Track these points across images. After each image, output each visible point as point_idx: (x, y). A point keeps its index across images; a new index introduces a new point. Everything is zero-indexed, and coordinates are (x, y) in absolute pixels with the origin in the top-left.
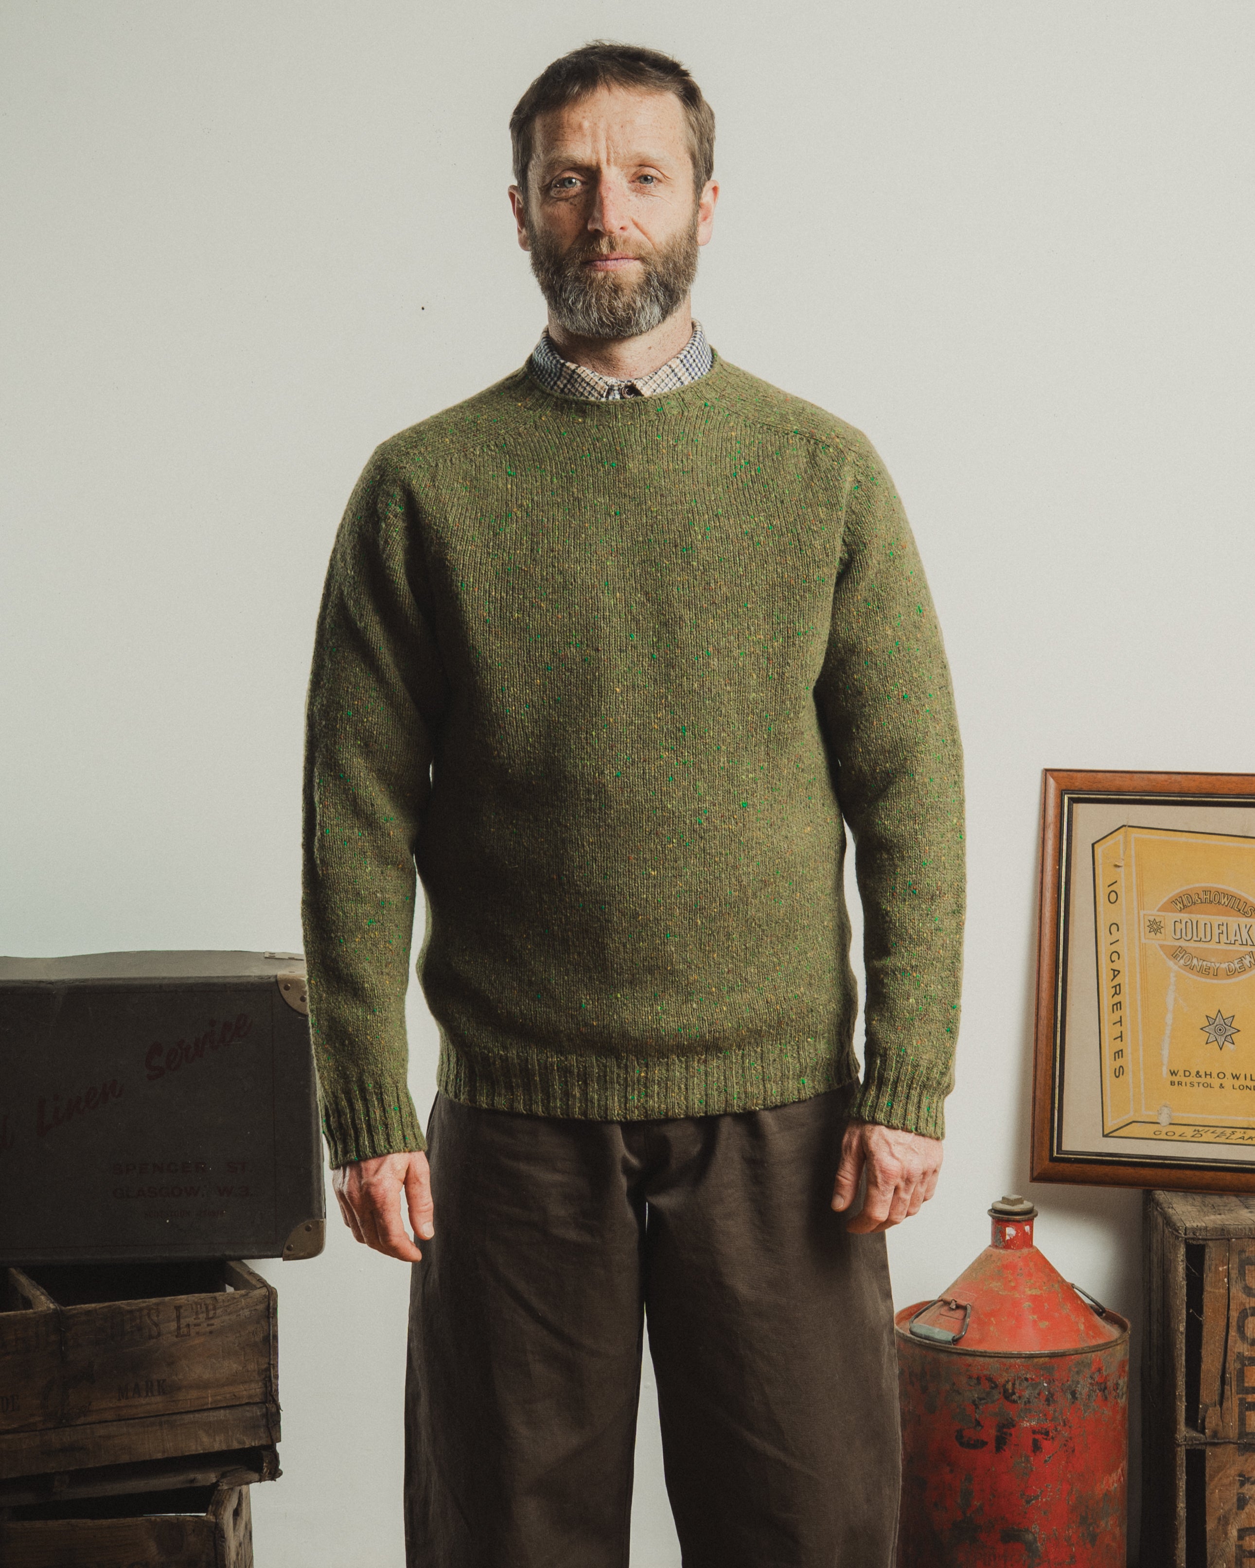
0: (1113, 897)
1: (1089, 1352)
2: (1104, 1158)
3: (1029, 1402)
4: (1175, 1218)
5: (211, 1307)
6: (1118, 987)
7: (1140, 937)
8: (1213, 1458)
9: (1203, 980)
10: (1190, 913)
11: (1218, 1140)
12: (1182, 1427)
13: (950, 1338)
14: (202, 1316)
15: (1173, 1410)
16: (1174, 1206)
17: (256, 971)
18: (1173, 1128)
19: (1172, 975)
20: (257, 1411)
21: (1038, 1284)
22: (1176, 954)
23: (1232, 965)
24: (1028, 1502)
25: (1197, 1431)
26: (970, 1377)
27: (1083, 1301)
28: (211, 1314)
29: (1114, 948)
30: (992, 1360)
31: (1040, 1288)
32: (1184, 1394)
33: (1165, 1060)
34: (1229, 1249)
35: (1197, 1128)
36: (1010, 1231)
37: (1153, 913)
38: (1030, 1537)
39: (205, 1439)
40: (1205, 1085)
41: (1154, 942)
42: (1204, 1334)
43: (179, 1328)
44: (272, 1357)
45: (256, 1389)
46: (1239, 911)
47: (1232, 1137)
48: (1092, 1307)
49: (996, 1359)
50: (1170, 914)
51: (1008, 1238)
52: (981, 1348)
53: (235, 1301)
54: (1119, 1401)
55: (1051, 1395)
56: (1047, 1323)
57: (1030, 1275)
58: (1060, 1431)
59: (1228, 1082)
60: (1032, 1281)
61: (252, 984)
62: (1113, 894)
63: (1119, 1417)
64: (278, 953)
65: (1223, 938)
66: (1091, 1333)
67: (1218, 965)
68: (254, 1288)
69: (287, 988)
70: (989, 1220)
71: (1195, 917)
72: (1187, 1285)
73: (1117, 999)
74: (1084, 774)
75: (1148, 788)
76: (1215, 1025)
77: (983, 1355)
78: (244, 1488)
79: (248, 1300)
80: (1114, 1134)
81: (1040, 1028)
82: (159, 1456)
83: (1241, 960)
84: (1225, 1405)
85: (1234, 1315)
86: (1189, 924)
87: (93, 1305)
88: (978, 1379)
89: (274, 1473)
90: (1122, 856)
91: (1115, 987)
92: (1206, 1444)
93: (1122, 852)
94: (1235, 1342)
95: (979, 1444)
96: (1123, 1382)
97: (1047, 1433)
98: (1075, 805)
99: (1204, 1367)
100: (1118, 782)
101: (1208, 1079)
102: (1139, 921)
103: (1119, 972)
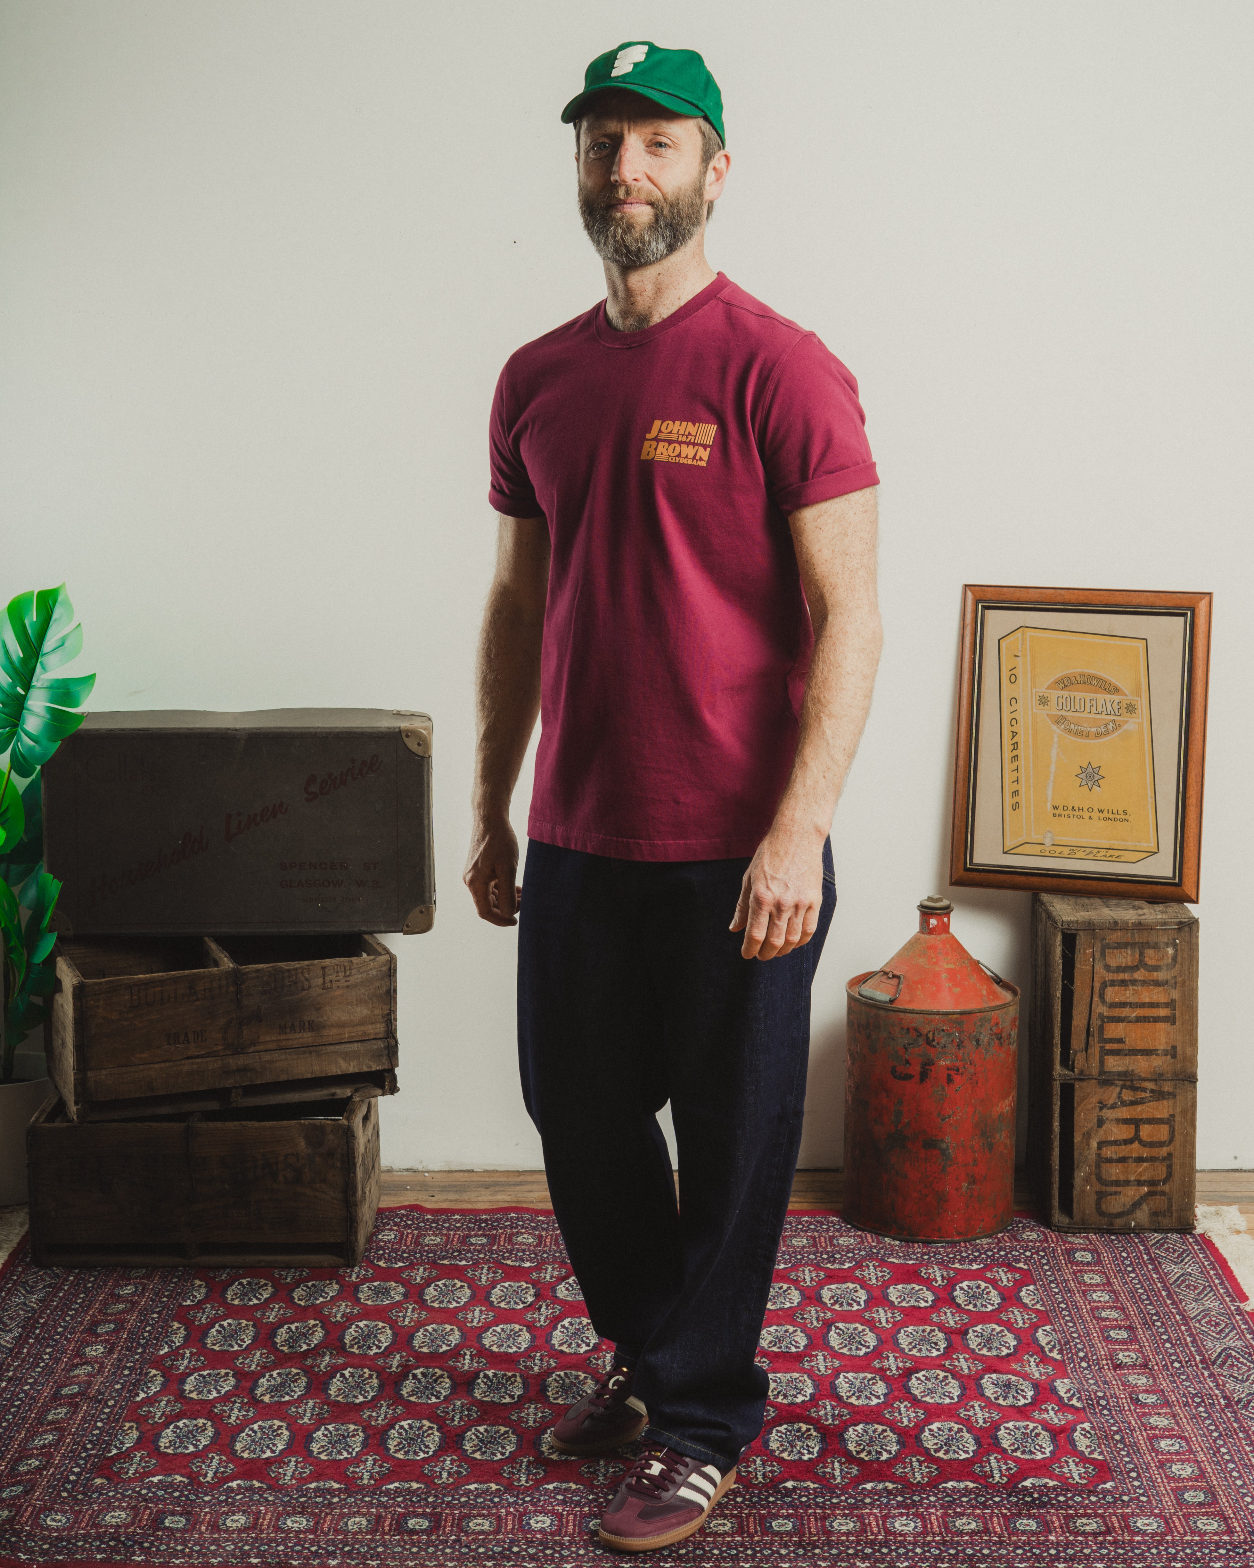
0: (1013, 678)
1: (989, 1011)
2: (1004, 869)
3: (945, 1047)
4: (1055, 914)
5: (348, 968)
6: (1016, 744)
7: (1032, 708)
8: (1080, 1090)
9: (1079, 740)
11: (1087, 857)
12: (1058, 1067)
13: (887, 999)
14: (341, 974)
15: (1051, 1053)
16: (1055, 905)
17: (385, 724)
18: (1054, 848)
19: (1055, 736)
20: (382, 1044)
21: (953, 960)
24: (943, 1120)
25: (1068, 1069)
26: (902, 1028)
27: (985, 973)
28: (348, 973)
29: (1013, 715)
30: (918, 1016)
31: (955, 964)
32: (1059, 1042)
33: (1049, 799)
34: (1094, 937)
35: (1073, 848)
36: (933, 922)
37: (1042, 690)
38: (944, 1146)
39: (343, 1065)
40: (1079, 817)
42: (1075, 999)
43: (324, 983)
44: (392, 1005)
45: (380, 1028)
47: (1098, 855)
48: (992, 978)
49: (921, 1015)
50: (1055, 692)
51: (931, 926)
52: (910, 1007)
53: (367, 964)
54: (1011, 1047)
55: (962, 1042)
56: (959, 989)
57: (947, 954)
58: (967, 1068)
59: (1095, 815)
60: (949, 958)
61: (382, 733)
62: (1013, 676)
63: (1010, 1059)
64: (401, 711)
65: (1093, 709)
66: (991, 997)
68: (380, 954)
69: (407, 736)
70: (918, 913)
71: (1072, 694)
72: (1063, 963)
73: (1015, 753)
74: (992, 589)
75: (1039, 600)
77: (912, 1012)
78: (372, 1099)
79: (376, 963)
80: (1011, 852)
81: (959, 774)
82: (309, 1076)
83: (1106, 725)
84: (1089, 1051)
85: (1097, 985)
87: (262, 966)
88: (908, 1030)
89: (394, 1090)
90: (1020, 649)
91: (1014, 744)
92: (1075, 1079)
93: (1020, 646)
94: (1098, 1005)
95: (908, 1077)
96: (1014, 1033)
97: (958, 1070)
98: (986, 611)
99: (1074, 1023)
100: (1018, 595)
101: (1081, 813)
102: (1032, 696)
103: (1017, 733)
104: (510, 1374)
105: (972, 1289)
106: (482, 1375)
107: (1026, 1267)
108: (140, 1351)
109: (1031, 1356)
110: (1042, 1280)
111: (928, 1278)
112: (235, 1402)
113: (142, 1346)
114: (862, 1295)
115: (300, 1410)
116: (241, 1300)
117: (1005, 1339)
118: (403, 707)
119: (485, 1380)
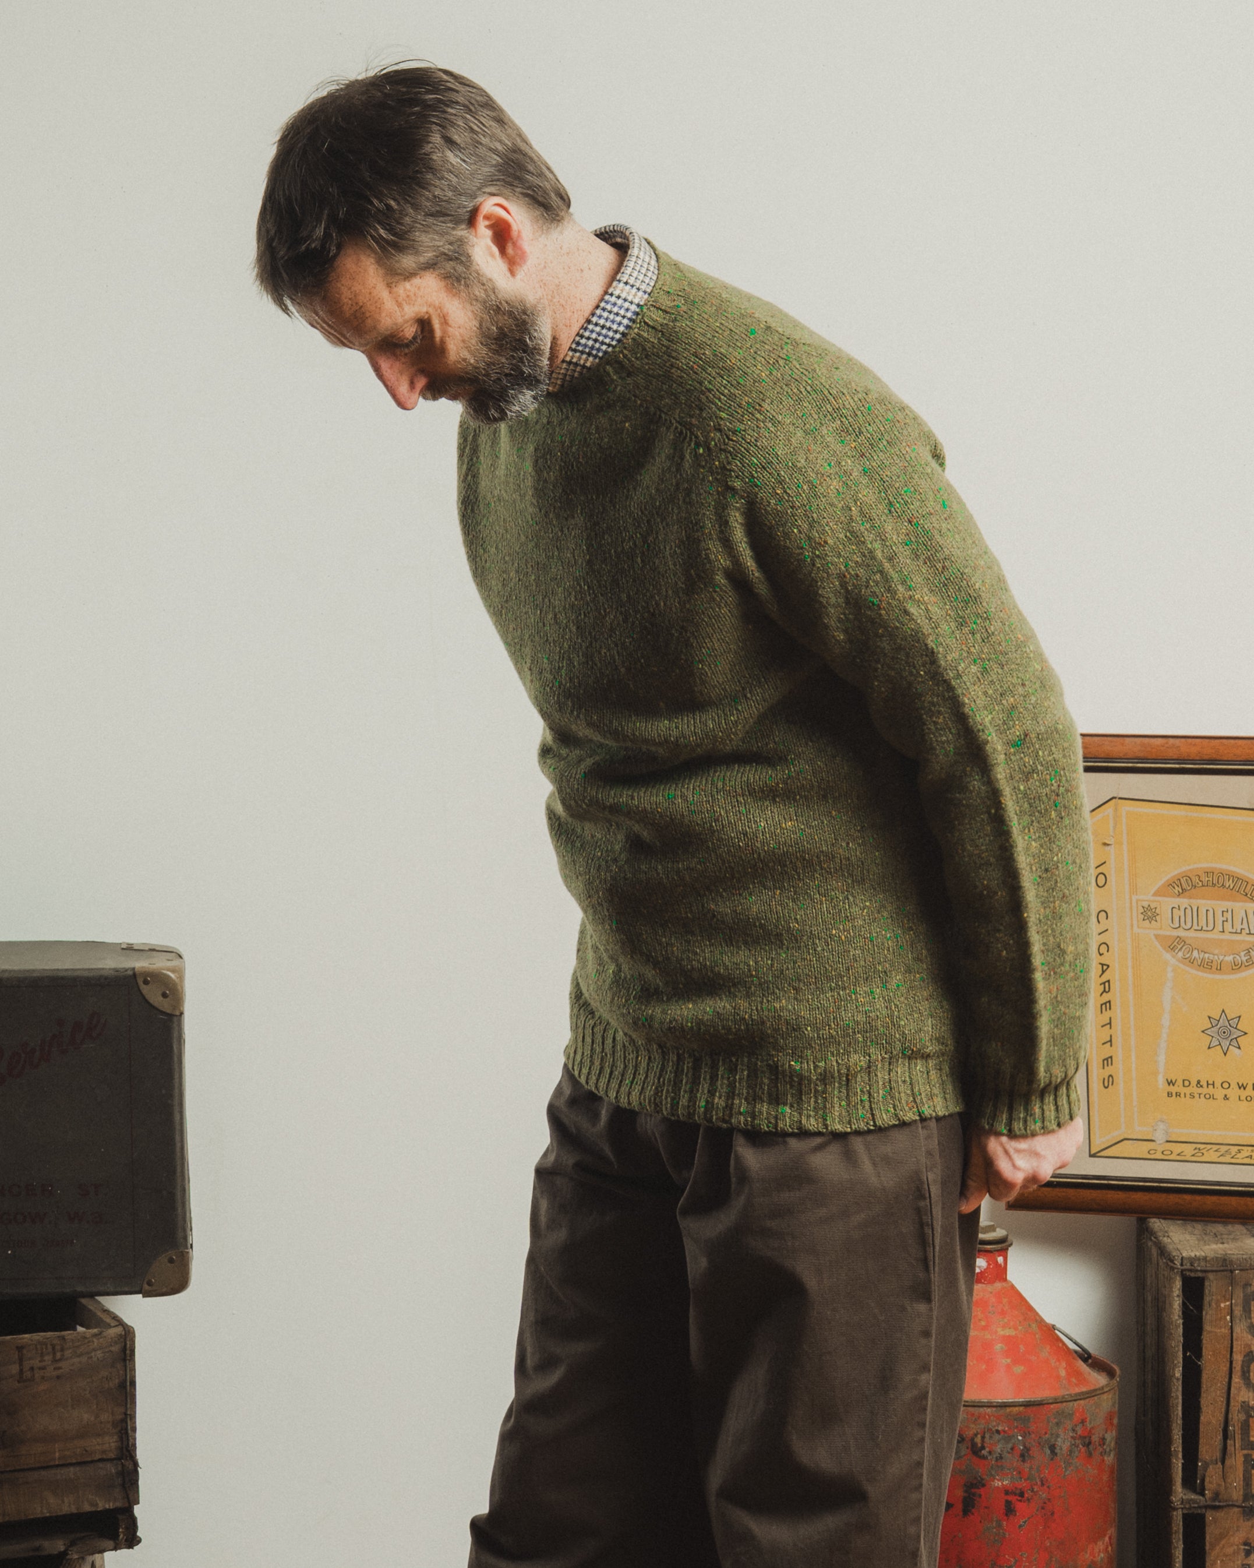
0: (1101, 878)
1: (1070, 1401)
2: (1090, 1181)
3: (1001, 1458)
4: (1170, 1247)
5: (58, 1347)
6: (1107, 984)
7: (1132, 926)
8: (1214, 1524)
10: (1190, 898)
11: (1222, 1159)
12: (1178, 1487)
14: (48, 1358)
15: (1167, 1466)
16: (1171, 1234)
17: (110, 963)
18: (1170, 1146)
19: (1169, 969)
20: (112, 1469)
21: (1012, 1323)
22: (1174, 945)
23: (1238, 957)
25: (1195, 1491)
27: (1064, 1344)
28: (58, 1355)
31: (1016, 1329)
32: (1180, 1449)
33: (1161, 1069)
34: (1232, 1282)
35: (1199, 1146)
37: (1146, 897)
39: (52, 1500)
40: (1208, 1096)
42: (1204, 1380)
43: (21, 1371)
44: (129, 1406)
45: (110, 1443)
46: (1246, 895)
47: (1239, 1155)
48: (1076, 1352)
51: (977, 1270)
53: (86, 1341)
54: (1106, 1458)
55: (1027, 1449)
56: (1022, 1368)
57: (1003, 1313)
58: (1037, 1491)
59: (1234, 1092)
60: (1006, 1320)
61: (106, 978)
62: (1102, 876)
63: (1105, 1478)
64: (137, 944)
65: (1228, 926)
66: (1074, 1380)
67: (1221, 958)
68: (110, 1326)
69: (146, 982)
71: (1195, 903)
72: (1183, 1324)
73: (1106, 997)
75: (1141, 755)
76: (1218, 1026)
78: (97, 1556)
79: (101, 1340)
80: (1102, 1154)
84: (1228, 1462)
85: (1238, 1358)
86: (1189, 911)
89: (132, 1541)
90: (1111, 834)
91: (1104, 983)
92: (1207, 1507)
93: (1111, 828)
94: (1239, 1389)
96: (1110, 1436)
97: (1022, 1495)
99: (1203, 1418)
101: (1211, 1090)
102: (1131, 908)
103: (1108, 966)
118: (137, 939)
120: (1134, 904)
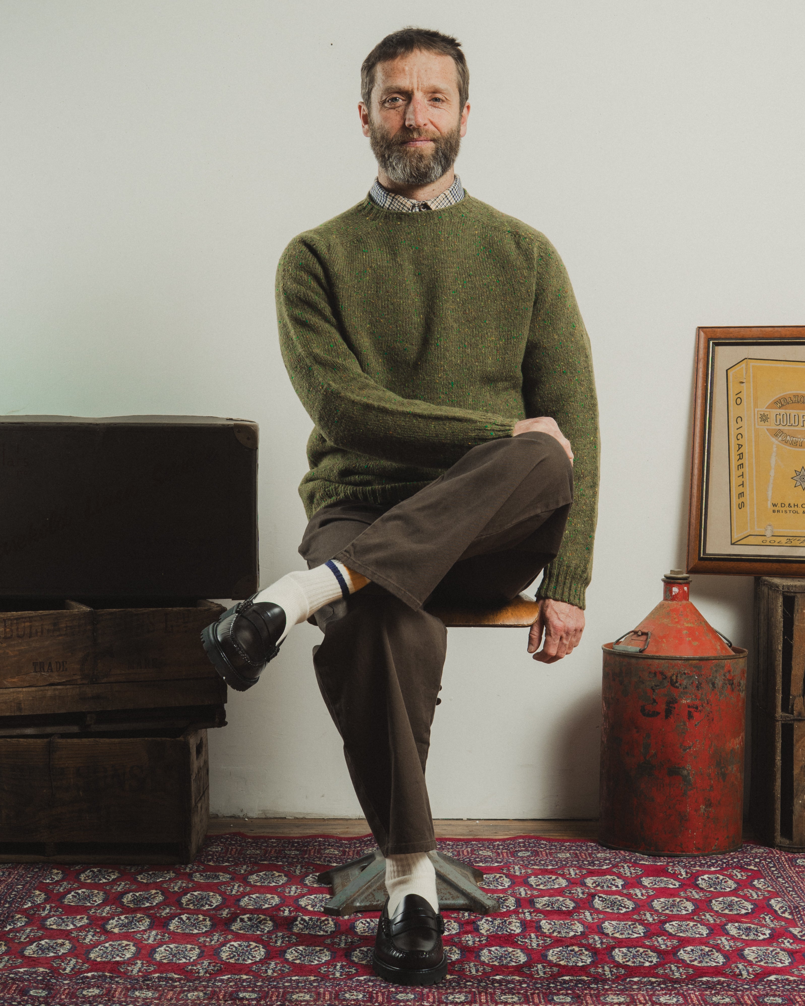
0: (739, 401)
2: (732, 557)
3: (686, 688)
4: (776, 582)
5: (186, 616)
7: (755, 424)
8: (798, 729)
9: (794, 449)
11: (801, 545)
12: (779, 709)
13: (638, 649)
14: (181, 621)
15: (774, 700)
18: (774, 538)
19: (775, 446)
20: (213, 683)
21: (692, 622)
22: (777, 433)
24: (685, 750)
25: (789, 713)
26: (650, 673)
27: (720, 638)
28: (186, 620)
29: (740, 431)
30: (663, 661)
31: (694, 625)
32: (781, 689)
33: (770, 498)
35: (789, 538)
36: (675, 590)
37: (763, 409)
38: (685, 772)
39: (180, 698)
40: (794, 512)
41: (764, 427)
42: (794, 651)
43: (166, 627)
48: (725, 641)
49: (666, 661)
50: (773, 410)
51: (674, 594)
52: (657, 655)
54: (741, 694)
55: (700, 684)
56: (697, 643)
57: (687, 616)
58: (705, 707)
60: (690, 619)
62: (739, 399)
63: (740, 704)
67: (802, 440)
69: (239, 431)
70: (663, 583)
71: (788, 412)
72: (784, 621)
73: (740, 462)
74: (721, 329)
75: (761, 336)
77: (659, 658)
78: (204, 731)
80: (738, 543)
82: (152, 706)
86: (785, 416)
87: (114, 610)
88: (655, 674)
89: (222, 723)
90: (745, 377)
91: (740, 454)
92: (794, 720)
93: (744, 374)
95: (655, 714)
96: (743, 682)
97: (697, 708)
98: (716, 347)
99: (793, 672)
100: (743, 332)
101: (796, 509)
102: (754, 415)
103: (742, 446)
104: (323, 918)
105: (712, 879)
106: (299, 919)
107: (756, 869)
108: (7, 905)
109: (767, 915)
110: (770, 876)
111: (674, 873)
112: (89, 931)
113: (9, 902)
114: (620, 883)
115: (144, 936)
116: (92, 880)
117: (744, 905)
119: (302, 922)
120: (756, 412)
